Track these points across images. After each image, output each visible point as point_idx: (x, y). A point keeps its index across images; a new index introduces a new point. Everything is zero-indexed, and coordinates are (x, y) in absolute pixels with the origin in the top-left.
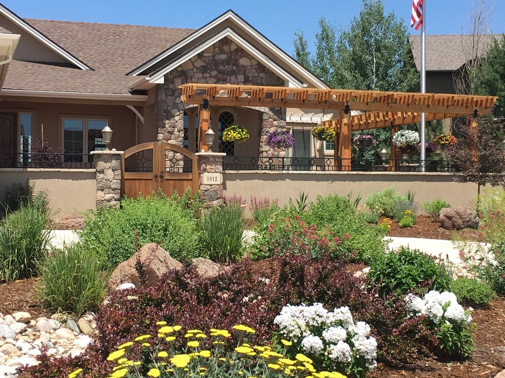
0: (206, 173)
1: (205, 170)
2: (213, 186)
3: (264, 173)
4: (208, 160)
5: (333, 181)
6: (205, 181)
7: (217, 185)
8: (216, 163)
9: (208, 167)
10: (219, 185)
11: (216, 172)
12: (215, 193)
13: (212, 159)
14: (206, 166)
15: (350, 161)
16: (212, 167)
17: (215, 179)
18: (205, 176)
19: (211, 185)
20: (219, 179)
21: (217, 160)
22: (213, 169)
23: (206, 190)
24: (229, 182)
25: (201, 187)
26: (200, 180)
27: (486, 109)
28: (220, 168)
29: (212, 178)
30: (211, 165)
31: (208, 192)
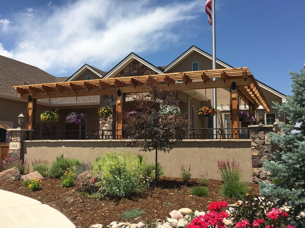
0: (12, 142)
1: (11, 141)
2: (15, 151)
3: (47, 142)
4: (12, 134)
5: (94, 147)
6: (11, 148)
7: (17, 150)
8: (17, 135)
9: (13, 138)
10: (18, 150)
11: (17, 142)
12: (15, 155)
13: (14, 133)
14: (11, 138)
15: (121, 131)
16: (14, 138)
17: (16, 146)
18: (11, 144)
19: (14, 150)
20: (18, 146)
21: (17, 134)
22: (15, 139)
23: (11, 154)
24: (28, 148)
25: (8, 151)
26: (9, 147)
27: (245, 80)
28: (19, 139)
29: (14, 146)
30: (14, 137)
31: (12, 155)
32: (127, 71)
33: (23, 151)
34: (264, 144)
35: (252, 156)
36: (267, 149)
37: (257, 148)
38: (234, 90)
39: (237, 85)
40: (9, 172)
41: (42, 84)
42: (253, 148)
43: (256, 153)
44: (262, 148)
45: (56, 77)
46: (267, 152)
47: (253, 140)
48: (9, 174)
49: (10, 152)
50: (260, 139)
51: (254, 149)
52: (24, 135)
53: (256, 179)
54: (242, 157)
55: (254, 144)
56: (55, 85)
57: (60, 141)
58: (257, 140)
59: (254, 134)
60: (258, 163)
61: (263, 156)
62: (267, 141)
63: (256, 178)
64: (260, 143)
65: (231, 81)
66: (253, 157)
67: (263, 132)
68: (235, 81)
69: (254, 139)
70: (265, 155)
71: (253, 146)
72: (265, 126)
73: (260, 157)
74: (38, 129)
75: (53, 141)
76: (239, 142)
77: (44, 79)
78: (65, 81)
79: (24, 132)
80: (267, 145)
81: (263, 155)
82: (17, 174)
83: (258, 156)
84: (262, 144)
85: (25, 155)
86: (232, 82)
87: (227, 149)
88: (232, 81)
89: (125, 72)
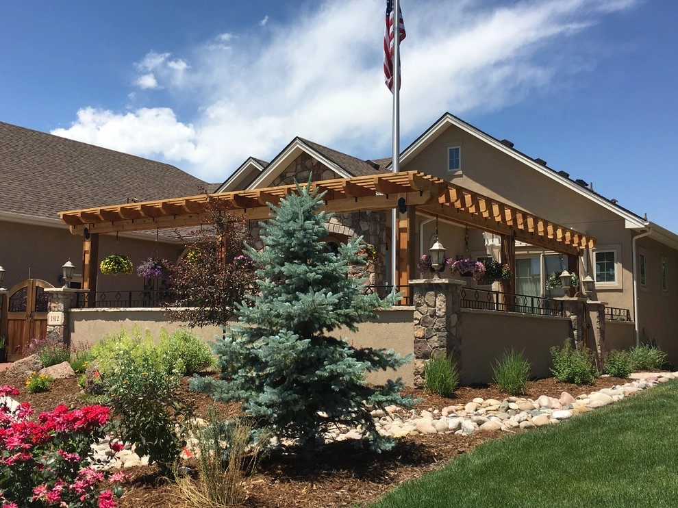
0: (51, 312)
1: (50, 309)
4: (52, 297)
6: (50, 323)
8: (58, 300)
9: (53, 305)
10: (60, 326)
11: (58, 311)
12: (56, 335)
13: (55, 296)
14: (51, 303)
16: (55, 305)
17: (57, 319)
18: (51, 315)
19: (54, 326)
20: (60, 319)
21: (59, 297)
22: (56, 307)
23: (50, 332)
24: (76, 323)
25: (47, 328)
26: (47, 320)
27: (421, 195)
28: (61, 306)
29: (55, 318)
30: (54, 303)
31: (50, 335)
32: (292, 174)
33: (68, 328)
34: (433, 315)
35: (416, 338)
36: (438, 324)
37: (423, 322)
38: (403, 213)
39: (408, 203)
40: (25, 363)
41: (99, 208)
42: (417, 322)
43: (420, 333)
44: (431, 322)
45: (208, 184)
46: (438, 330)
47: (417, 307)
48: (24, 367)
49: (48, 330)
50: (428, 306)
51: (418, 324)
52: (72, 300)
53: (419, 380)
54: (400, 339)
55: (418, 314)
56: (119, 210)
57: (122, 309)
58: (424, 308)
59: (419, 297)
60: (423, 351)
61: (431, 337)
62: (440, 310)
63: (418, 378)
64: (428, 314)
65: (397, 196)
66: (417, 340)
67: (433, 293)
68: (404, 196)
69: (419, 305)
70: (436, 335)
71: (416, 319)
72: (436, 282)
73: (427, 339)
74: (149, 287)
75: (112, 310)
76: (394, 311)
77: (179, 188)
78: (215, 193)
79: (71, 294)
80: (439, 317)
81: (431, 335)
82: (36, 366)
83: (423, 337)
84: (431, 315)
85: (72, 334)
86: (399, 198)
87: (377, 324)
88: (399, 196)
89: (288, 175)
